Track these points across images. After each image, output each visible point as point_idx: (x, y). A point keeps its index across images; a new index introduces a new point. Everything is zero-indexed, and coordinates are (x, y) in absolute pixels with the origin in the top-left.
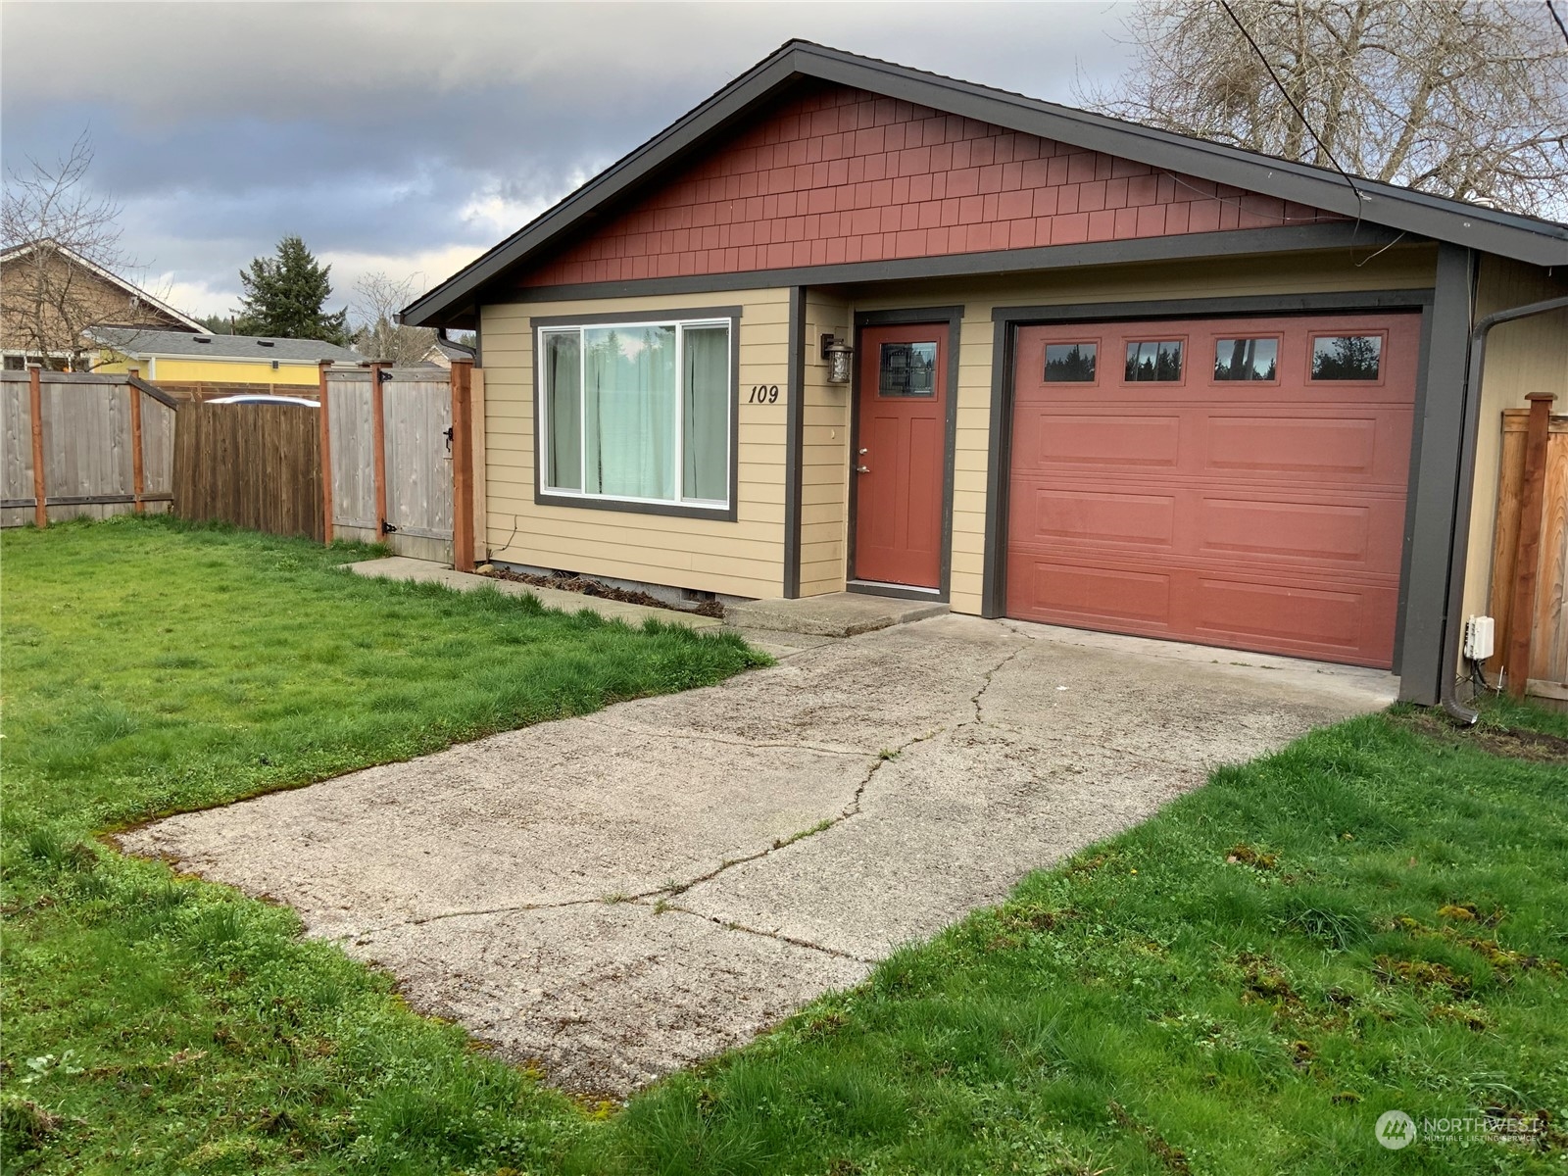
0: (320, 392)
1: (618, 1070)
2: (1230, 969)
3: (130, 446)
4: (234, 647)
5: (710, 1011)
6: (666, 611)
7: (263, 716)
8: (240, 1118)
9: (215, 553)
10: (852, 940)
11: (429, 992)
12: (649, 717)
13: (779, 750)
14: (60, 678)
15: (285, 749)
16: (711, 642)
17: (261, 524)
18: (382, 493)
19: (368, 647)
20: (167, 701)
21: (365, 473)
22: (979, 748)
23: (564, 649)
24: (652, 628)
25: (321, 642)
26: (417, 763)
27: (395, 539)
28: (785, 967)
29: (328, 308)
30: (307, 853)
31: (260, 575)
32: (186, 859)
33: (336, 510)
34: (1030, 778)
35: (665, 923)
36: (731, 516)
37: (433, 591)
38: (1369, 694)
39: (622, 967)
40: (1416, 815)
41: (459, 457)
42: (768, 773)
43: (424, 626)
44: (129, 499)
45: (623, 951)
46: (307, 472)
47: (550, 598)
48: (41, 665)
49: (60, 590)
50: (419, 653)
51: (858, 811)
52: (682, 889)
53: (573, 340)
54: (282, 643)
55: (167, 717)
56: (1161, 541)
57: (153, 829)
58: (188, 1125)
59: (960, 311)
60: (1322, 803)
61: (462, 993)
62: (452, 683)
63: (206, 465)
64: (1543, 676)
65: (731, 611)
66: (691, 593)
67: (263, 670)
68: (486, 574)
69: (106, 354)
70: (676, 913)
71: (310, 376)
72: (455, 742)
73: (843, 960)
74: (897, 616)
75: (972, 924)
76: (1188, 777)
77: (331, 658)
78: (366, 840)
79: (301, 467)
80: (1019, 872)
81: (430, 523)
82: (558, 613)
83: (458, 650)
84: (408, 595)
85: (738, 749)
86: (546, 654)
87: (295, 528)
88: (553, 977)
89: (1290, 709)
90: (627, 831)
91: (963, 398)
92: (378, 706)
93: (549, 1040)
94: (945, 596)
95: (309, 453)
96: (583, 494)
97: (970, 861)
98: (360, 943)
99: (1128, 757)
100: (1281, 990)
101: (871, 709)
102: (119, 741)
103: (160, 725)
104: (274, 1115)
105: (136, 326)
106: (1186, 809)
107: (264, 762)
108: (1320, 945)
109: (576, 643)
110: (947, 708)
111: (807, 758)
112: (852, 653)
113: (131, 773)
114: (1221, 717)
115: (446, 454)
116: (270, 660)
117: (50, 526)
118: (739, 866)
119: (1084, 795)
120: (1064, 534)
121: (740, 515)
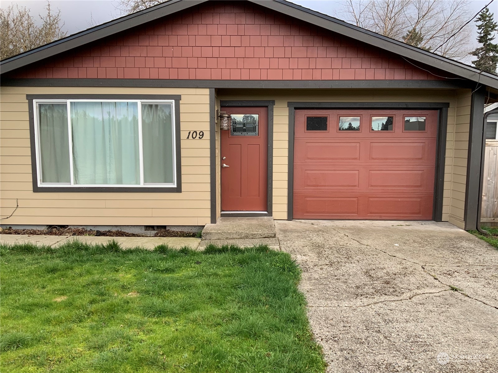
36: (178, 189)
59: (273, 103)
66: (148, 227)
94: (270, 214)
96: (72, 185)
120: (317, 186)
121: (183, 189)
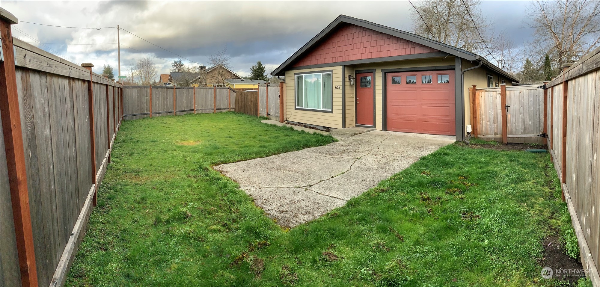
0: (258, 89)
1: (292, 222)
2: (418, 196)
3: (228, 100)
4: (239, 135)
5: (312, 211)
6: (319, 131)
7: (241, 147)
8: (219, 222)
9: (240, 118)
10: (344, 196)
11: (259, 202)
12: (311, 151)
13: (336, 158)
14: (211, 138)
15: (243, 153)
16: (326, 137)
17: (248, 113)
18: (268, 108)
19: (261, 136)
20: (226, 144)
21: (265, 104)
22: (377, 156)
23: (296, 138)
24: (315, 134)
25: (253, 135)
26: (266, 158)
27: (270, 116)
28: (329, 202)
29: (265, 74)
30: (243, 173)
31: (246, 122)
32: (223, 172)
33: (260, 111)
34: (386, 161)
35: (307, 192)
36: (332, 112)
37: (275, 126)
38: (451, 140)
39: (296, 201)
40: (456, 161)
41: (281, 101)
42: (333, 163)
43: (272, 132)
44: (228, 109)
45: (297, 198)
46: (256, 104)
47: (296, 128)
48: (209, 136)
49: (215, 124)
50: (269, 137)
51: (350, 170)
52: (311, 186)
53: (302, 77)
54: (247, 134)
55: (225, 146)
56: (415, 115)
57: (219, 166)
58: (210, 222)
59: (375, 70)
60: (440, 161)
61: (265, 203)
62: (274, 143)
63: (240, 102)
64: (480, 134)
65: (331, 131)
66: (324, 127)
67: (243, 139)
68: (286, 123)
69: (227, 84)
70: (309, 191)
71: (256, 86)
72: (273, 155)
73: (342, 200)
74: (365, 131)
75: (368, 192)
76: (417, 159)
77: (254, 138)
78: (254, 172)
79: (255, 103)
80: (381, 180)
81: (276, 113)
82: (297, 130)
83: (277, 137)
84: (270, 127)
85: (328, 158)
86: (293, 139)
87: (254, 114)
88: (282, 202)
89: (437, 144)
90: (303, 174)
91: (377, 88)
92: (260, 147)
93: (279, 215)
94: (375, 127)
95: (256, 100)
96: (304, 108)
97: (371, 179)
98: (249, 191)
99: (406, 156)
100: (428, 198)
101: (357, 149)
102: (217, 150)
103: (224, 148)
104: (225, 223)
105: (233, 79)
106: (415, 166)
107: (239, 156)
108: (436, 188)
109: (299, 136)
110: (372, 148)
111: (342, 160)
112: (355, 138)
113: (217, 156)
114: (425, 147)
115: (279, 100)
116: (244, 137)
117: (216, 113)
118: (324, 181)
119: (396, 164)
120: (397, 114)
121: (334, 112)
